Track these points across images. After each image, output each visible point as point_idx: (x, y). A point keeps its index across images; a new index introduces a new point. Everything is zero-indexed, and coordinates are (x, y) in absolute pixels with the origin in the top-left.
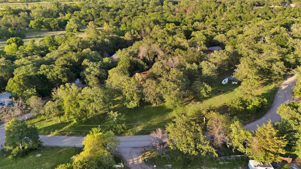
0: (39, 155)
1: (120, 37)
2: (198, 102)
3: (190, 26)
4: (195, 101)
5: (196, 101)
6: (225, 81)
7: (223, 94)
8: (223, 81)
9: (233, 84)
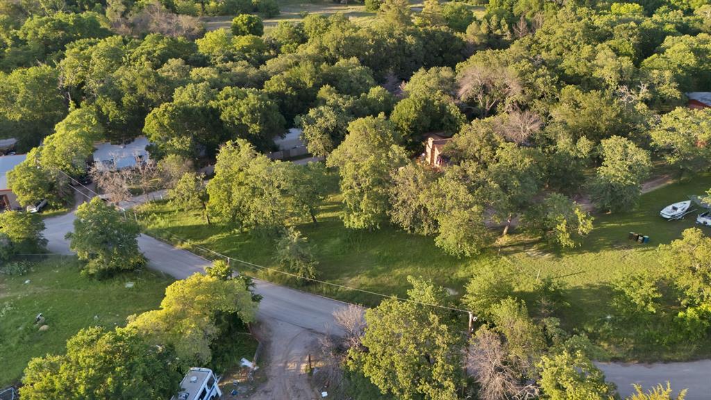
0: (130, 285)
1: (455, 33)
2: (547, 255)
3: (678, 17)
4: (540, 249)
5: (544, 251)
6: (675, 209)
7: (640, 249)
8: (670, 207)
9: (700, 223)
